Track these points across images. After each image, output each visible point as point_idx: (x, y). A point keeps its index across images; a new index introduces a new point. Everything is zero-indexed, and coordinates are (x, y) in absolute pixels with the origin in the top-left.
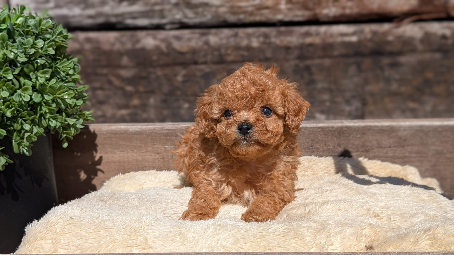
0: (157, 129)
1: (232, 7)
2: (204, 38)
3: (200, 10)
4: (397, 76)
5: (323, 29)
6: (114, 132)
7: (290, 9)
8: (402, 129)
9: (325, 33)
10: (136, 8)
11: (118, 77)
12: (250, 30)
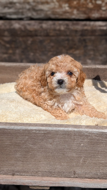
0: (17, 65)
1: (53, 12)
2: (40, 25)
3: (39, 12)
5: (92, 23)
7: (78, 14)
9: (93, 25)
10: (11, 10)
11: (3, 40)
12: (61, 22)
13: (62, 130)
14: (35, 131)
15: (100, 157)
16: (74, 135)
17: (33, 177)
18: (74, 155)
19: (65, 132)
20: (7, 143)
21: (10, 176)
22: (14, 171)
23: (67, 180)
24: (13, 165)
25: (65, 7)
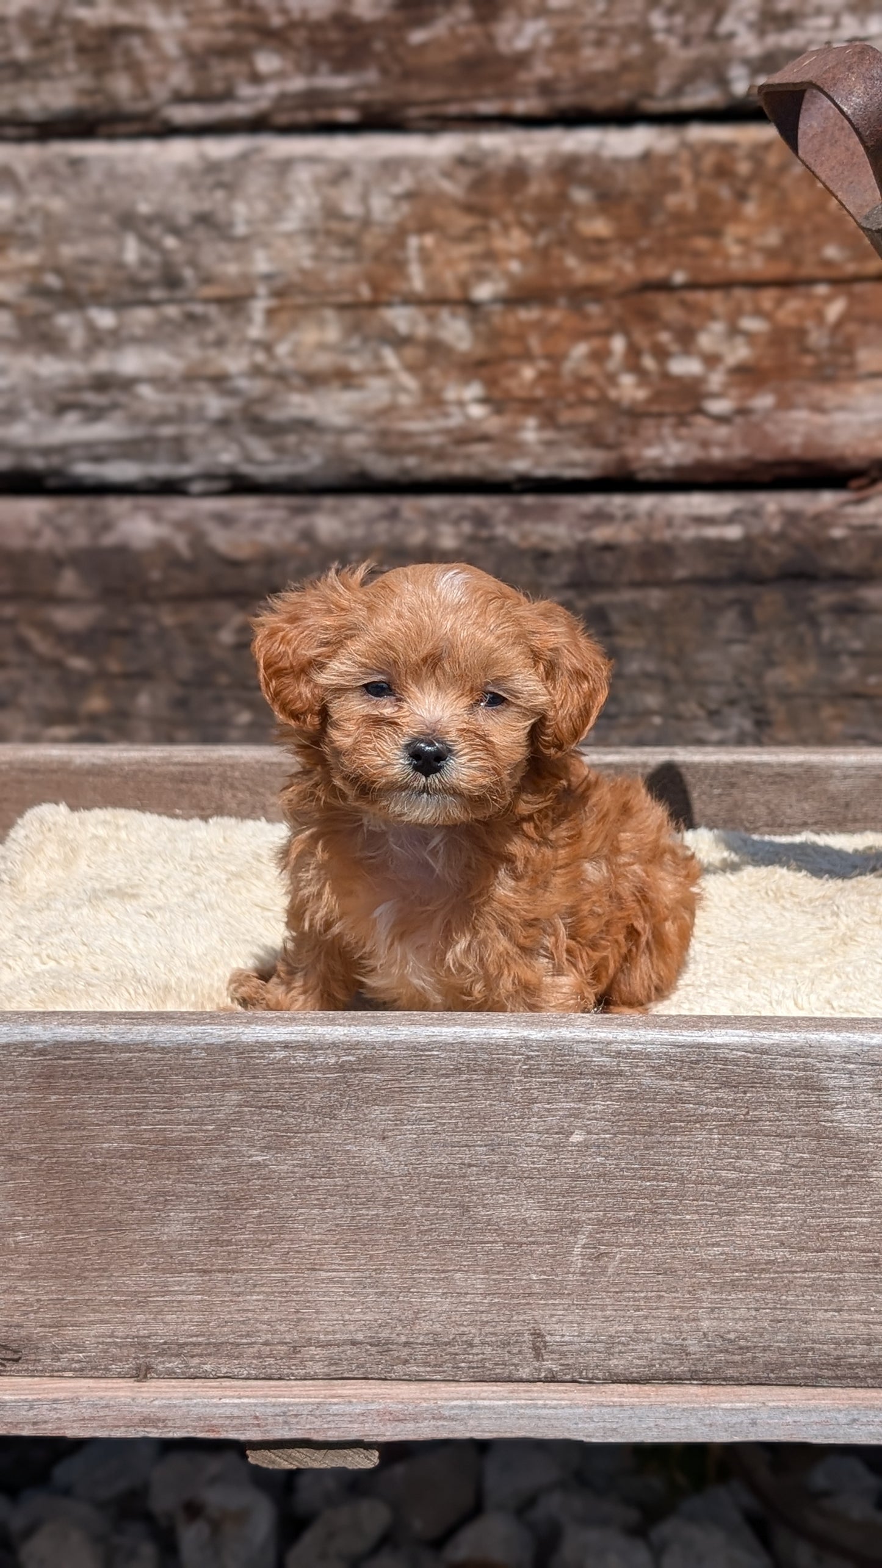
0: (151, 760)
1: (384, 434)
2: (301, 522)
3: (291, 439)
4: (857, 645)
5: (645, 503)
6: (32, 766)
7: (549, 444)
8: (837, 772)
9: (650, 515)
10: (104, 430)
11: (47, 628)
12: (435, 502)
13: (450, 1040)
14: (282, 1054)
15: (696, 1217)
16: (528, 1073)
17: (272, 1383)
18: (532, 1211)
19: (471, 1056)
20: (105, 1145)
21: (120, 1380)
22: (145, 1346)
23: (493, 1392)
24: (139, 1301)
25: (461, 404)
